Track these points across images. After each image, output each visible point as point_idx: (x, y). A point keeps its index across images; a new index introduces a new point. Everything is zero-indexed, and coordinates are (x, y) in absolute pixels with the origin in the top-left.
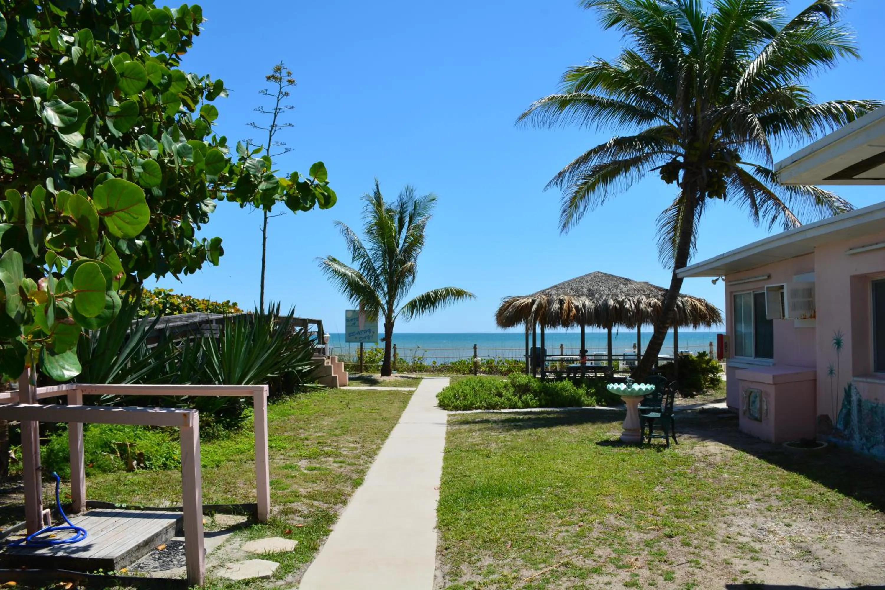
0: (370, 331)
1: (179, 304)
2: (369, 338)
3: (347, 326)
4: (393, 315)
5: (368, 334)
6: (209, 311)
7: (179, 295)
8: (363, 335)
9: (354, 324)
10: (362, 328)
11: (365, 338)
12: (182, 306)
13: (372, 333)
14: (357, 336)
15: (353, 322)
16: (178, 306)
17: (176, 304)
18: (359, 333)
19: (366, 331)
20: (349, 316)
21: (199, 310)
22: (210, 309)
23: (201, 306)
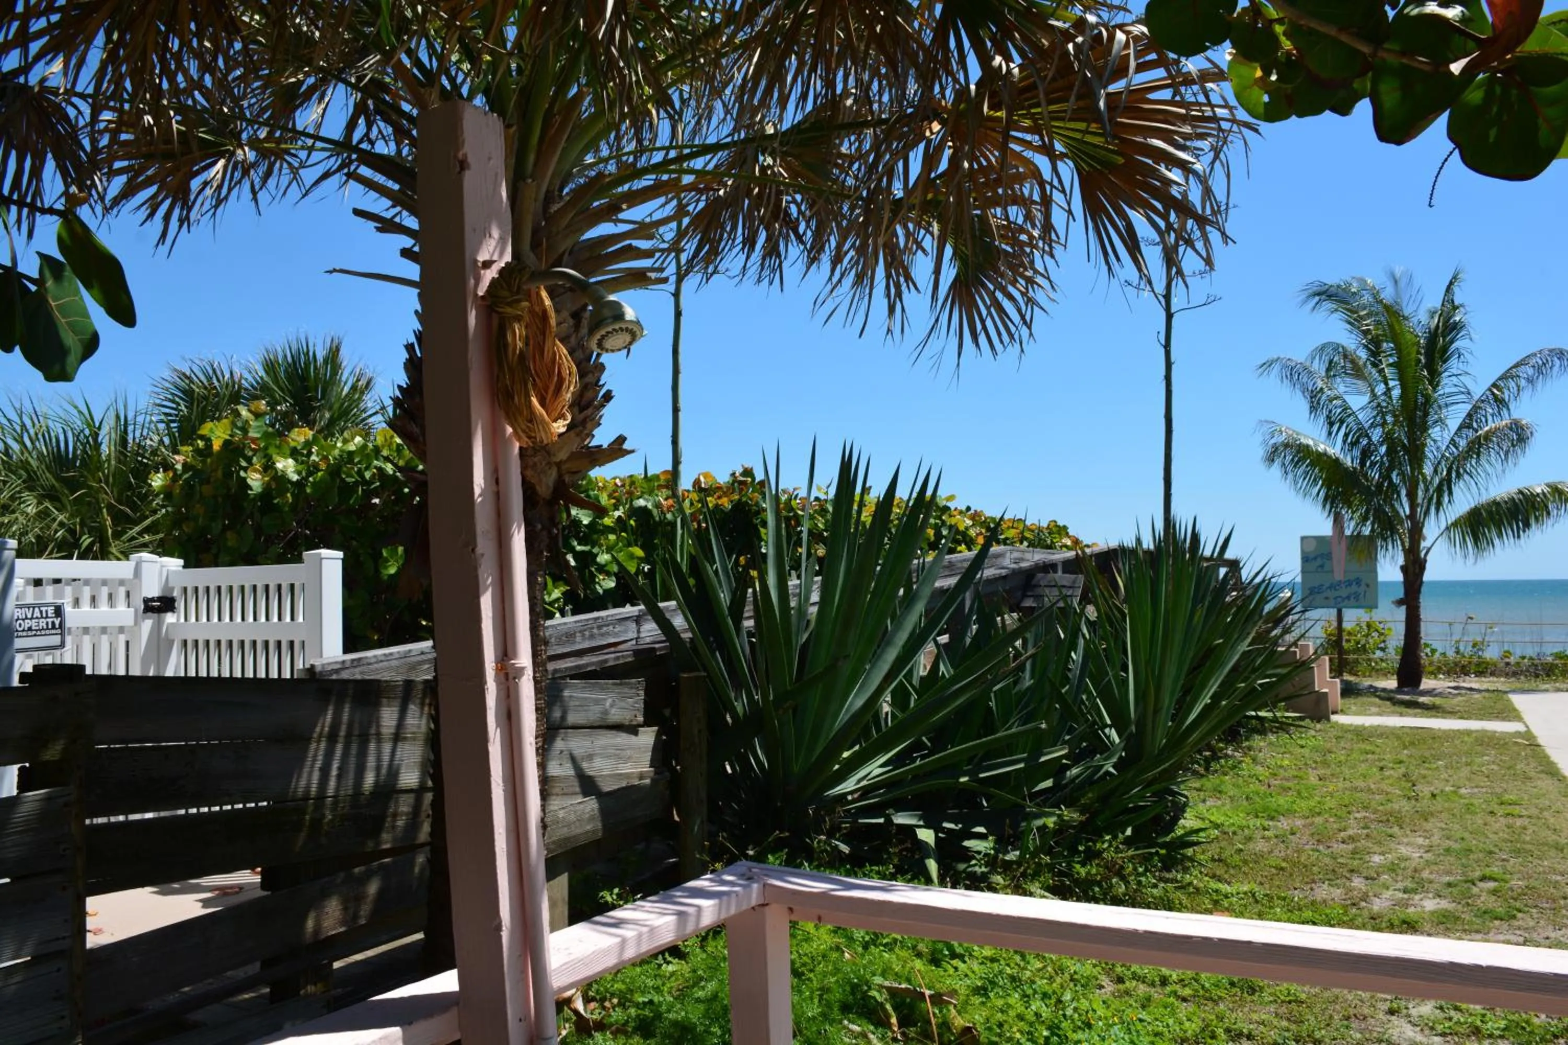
0: (1358, 582)
1: (967, 528)
2: (1357, 598)
3: (1304, 571)
4: (1424, 544)
5: (1354, 588)
6: (1025, 543)
7: (964, 509)
8: (1344, 592)
9: (1322, 566)
10: (1339, 576)
11: (1348, 598)
12: (972, 533)
13: (1363, 587)
14: (1329, 593)
15: (1319, 562)
16: (964, 534)
17: (962, 528)
18: (1332, 587)
19: (1349, 583)
20: (1308, 549)
21: (1005, 542)
22: (1026, 539)
23: (1011, 533)
